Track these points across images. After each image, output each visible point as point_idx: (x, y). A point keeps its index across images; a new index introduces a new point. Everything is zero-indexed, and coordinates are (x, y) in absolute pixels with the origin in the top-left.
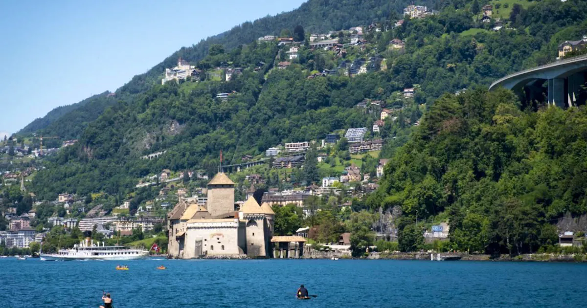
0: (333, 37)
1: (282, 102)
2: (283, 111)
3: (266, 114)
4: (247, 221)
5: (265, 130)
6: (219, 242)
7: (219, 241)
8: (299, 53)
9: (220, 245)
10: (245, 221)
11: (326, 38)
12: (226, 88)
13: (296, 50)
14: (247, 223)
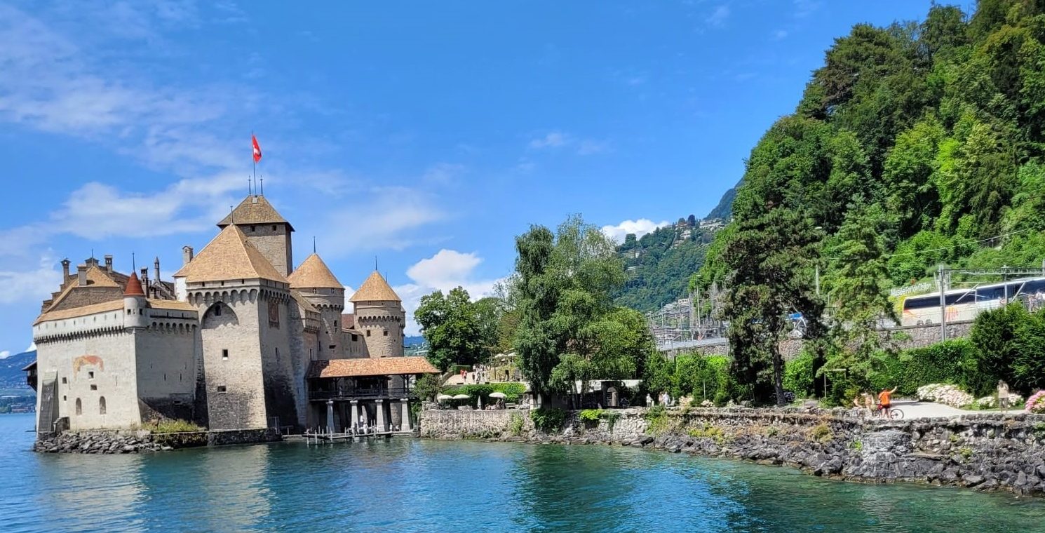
0: (717, 221)
1: (676, 268)
2: (677, 275)
3: (663, 279)
4: (202, 309)
5: (663, 291)
6: (94, 387)
7: (92, 381)
8: (691, 234)
9: (96, 395)
10: (195, 307)
11: (713, 223)
12: (635, 262)
13: (689, 232)
14: (201, 314)
